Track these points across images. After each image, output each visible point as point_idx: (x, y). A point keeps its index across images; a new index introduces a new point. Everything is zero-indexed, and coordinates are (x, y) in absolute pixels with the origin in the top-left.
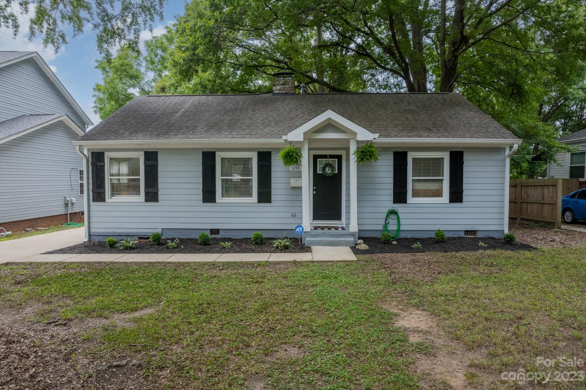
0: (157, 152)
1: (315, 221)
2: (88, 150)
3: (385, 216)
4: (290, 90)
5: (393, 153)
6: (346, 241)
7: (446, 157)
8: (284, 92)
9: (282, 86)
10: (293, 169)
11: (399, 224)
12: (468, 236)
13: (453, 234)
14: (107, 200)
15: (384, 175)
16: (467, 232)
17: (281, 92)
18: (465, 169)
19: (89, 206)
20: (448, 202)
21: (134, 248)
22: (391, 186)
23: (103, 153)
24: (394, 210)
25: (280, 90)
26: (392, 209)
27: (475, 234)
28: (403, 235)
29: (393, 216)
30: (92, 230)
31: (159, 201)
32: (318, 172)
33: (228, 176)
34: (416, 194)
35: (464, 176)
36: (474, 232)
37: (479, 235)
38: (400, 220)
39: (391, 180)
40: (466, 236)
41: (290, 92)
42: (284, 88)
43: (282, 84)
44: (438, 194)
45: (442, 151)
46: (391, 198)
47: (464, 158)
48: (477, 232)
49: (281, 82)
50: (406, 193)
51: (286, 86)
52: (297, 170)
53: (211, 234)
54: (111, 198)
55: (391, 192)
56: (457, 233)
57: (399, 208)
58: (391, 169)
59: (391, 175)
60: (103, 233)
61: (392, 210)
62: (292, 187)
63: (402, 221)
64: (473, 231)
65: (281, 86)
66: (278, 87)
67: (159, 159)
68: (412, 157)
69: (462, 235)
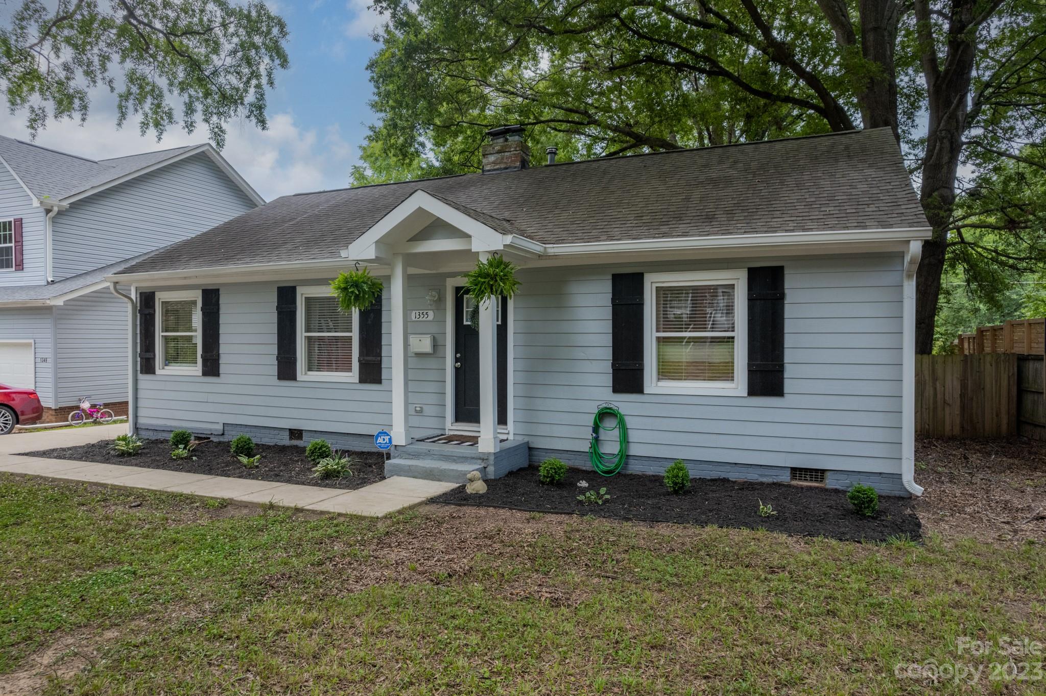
0: (218, 290)
1: (457, 424)
2: (137, 289)
3: (590, 420)
4: (512, 161)
5: (610, 277)
6: (457, 471)
7: (739, 281)
8: (503, 166)
9: (499, 156)
10: (418, 316)
11: (625, 440)
12: (801, 483)
13: (761, 475)
14: (158, 371)
15: (594, 327)
16: (796, 472)
17: (498, 167)
18: (789, 311)
19: (136, 381)
20: (746, 395)
21: (130, 454)
22: (608, 354)
23: (153, 293)
24: (610, 409)
25: (494, 163)
26: (604, 405)
27: (822, 479)
28: (635, 468)
29: (610, 423)
30: (141, 421)
31: (221, 375)
32: (465, 323)
33: (323, 332)
34: (666, 372)
35: (787, 329)
36: (819, 474)
37: (830, 483)
38: (630, 432)
39: (608, 340)
40: (794, 483)
41: (513, 165)
42: (502, 158)
43: (499, 152)
44: (725, 373)
45: (728, 267)
46: (608, 380)
47: (787, 285)
48: (828, 474)
49: (497, 148)
50: (640, 371)
51: (506, 154)
52: (424, 319)
53: (291, 439)
54: (163, 368)
55: (608, 367)
56: (767, 472)
57: (625, 403)
58: (608, 313)
59: (608, 327)
60: (152, 425)
61: (606, 408)
62: (416, 354)
63: (633, 436)
64: (817, 470)
65: (497, 155)
66: (492, 158)
67: (221, 302)
68: (655, 285)
69: (785, 478)
